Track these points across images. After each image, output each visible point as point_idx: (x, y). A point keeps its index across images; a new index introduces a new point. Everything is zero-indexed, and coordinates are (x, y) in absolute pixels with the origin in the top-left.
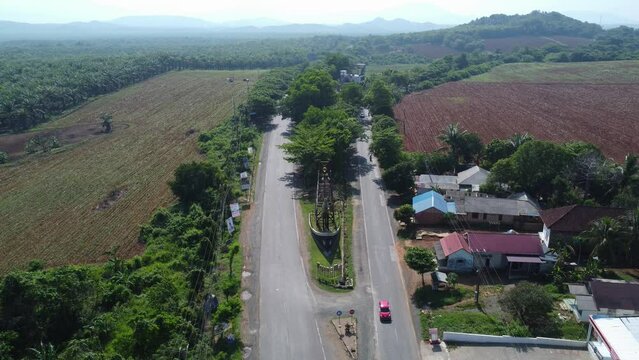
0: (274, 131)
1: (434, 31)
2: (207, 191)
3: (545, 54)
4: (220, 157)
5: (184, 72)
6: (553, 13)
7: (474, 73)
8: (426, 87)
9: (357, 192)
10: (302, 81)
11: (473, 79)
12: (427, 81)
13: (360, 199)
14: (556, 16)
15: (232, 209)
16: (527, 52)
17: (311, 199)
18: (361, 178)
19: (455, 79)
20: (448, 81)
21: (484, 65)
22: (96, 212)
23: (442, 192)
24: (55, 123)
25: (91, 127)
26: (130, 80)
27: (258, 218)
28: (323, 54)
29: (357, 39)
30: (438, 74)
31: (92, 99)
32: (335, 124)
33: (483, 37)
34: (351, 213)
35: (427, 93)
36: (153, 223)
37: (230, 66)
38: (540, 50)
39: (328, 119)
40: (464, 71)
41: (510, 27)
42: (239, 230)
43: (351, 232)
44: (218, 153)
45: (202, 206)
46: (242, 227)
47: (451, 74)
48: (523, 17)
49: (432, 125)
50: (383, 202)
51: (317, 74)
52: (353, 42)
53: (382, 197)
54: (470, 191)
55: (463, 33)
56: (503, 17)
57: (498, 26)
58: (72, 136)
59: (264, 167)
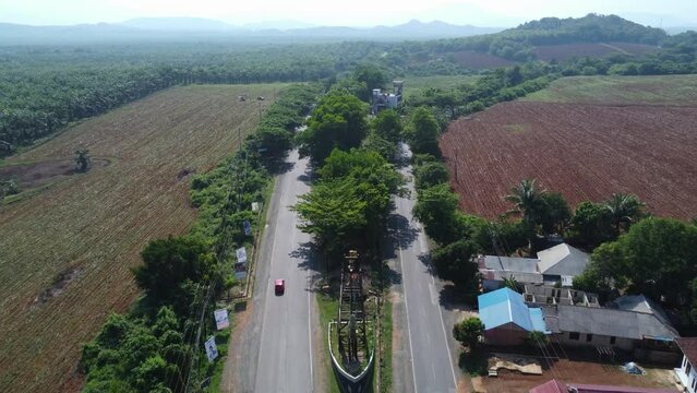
0: (289, 173)
1: (477, 37)
2: (184, 286)
3: (609, 66)
4: (215, 215)
5: (189, 87)
6: (612, 16)
7: (531, 90)
8: (476, 109)
9: (397, 278)
10: (325, 110)
11: (531, 97)
12: (477, 102)
13: (401, 291)
14: (615, 19)
15: (217, 318)
16: (589, 63)
17: (333, 293)
18: (401, 253)
19: (509, 98)
20: (500, 101)
21: (541, 80)
22: (33, 308)
23: (519, 288)
24: (23, 157)
25: (64, 163)
26: (123, 98)
27: (256, 329)
28: (353, 64)
29: (392, 45)
30: (490, 92)
31: (72, 124)
32: (367, 176)
33: (534, 45)
34: (389, 319)
35: (478, 117)
36: (101, 338)
37: (245, 79)
38: (603, 60)
39: (357, 169)
40: (518, 88)
41: (564, 32)
42: (225, 353)
43: (390, 357)
44: (214, 209)
45: (175, 310)
46: (231, 347)
47: (503, 92)
48: (578, 21)
49: (490, 166)
50: (435, 298)
51: (344, 101)
52: (386, 49)
53: (432, 287)
54: (558, 286)
55: (511, 39)
56: (555, 20)
57: (550, 31)
58: (38, 176)
59: (272, 232)
